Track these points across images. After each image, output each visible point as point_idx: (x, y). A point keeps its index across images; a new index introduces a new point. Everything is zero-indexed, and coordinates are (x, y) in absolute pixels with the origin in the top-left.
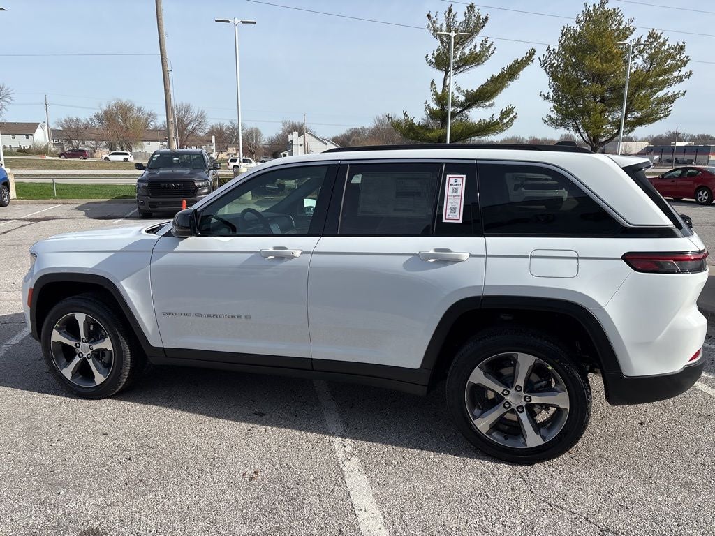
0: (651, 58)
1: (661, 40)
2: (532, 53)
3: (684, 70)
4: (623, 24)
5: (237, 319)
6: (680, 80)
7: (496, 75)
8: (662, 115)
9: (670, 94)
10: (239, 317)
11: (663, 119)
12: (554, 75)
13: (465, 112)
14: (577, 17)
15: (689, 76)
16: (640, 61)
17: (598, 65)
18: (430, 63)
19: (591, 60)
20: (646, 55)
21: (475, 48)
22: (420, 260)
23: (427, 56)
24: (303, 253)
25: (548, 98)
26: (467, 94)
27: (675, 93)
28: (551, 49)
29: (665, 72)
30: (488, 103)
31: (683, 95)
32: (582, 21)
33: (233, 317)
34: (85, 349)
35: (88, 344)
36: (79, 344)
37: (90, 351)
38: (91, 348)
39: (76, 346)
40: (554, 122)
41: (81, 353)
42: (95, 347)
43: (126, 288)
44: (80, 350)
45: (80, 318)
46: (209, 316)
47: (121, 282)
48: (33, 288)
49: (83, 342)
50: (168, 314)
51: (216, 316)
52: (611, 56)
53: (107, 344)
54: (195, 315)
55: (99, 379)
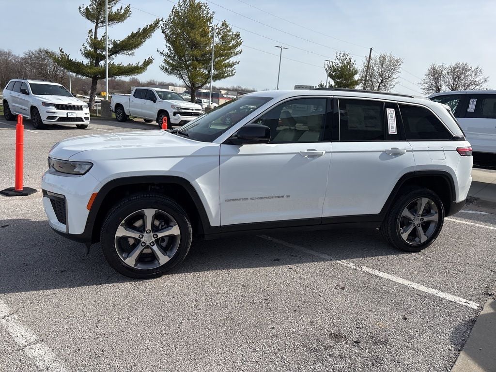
0: (223, 38)
1: (228, 28)
2: (158, 22)
3: (239, 49)
4: (209, 15)
5: (281, 198)
6: (237, 54)
7: (135, 32)
8: (230, 74)
9: (231, 62)
10: (283, 197)
12: (168, 39)
13: (113, 56)
14: (179, 2)
15: (241, 52)
16: (217, 40)
17: (198, 38)
18: (83, 14)
19: (195, 34)
20: (220, 36)
21: (120, 10)
22: (385, 154)
23: (80, 8)
24: (327, 152)
25: (162, 53)
26: (115, 43)
27: (234, 62)
28: (164, 20)
29: (230, 48)
30: (130, 52)
31: (238, 64)
32: (182, 6)
33: (278, 197)
34: (148, 238)
35: (152, 234)
36: (143, 236)
37: (154, 240)
38: (155, 236)
39: (139, 237)
40: (166, 70)
41: (143, 242)
42: (160, 235)
43: (200, 184)
44: (143, 240)
45: (149, 213)
46: (261, 198)
47: (196, 180)
48: (98, 192)
49: (147, 233)
50: (230, 200)
51: (266, 198)
52: (204, 34)
53: (175, 231)
54: (251, 199)
55: (163, 259)
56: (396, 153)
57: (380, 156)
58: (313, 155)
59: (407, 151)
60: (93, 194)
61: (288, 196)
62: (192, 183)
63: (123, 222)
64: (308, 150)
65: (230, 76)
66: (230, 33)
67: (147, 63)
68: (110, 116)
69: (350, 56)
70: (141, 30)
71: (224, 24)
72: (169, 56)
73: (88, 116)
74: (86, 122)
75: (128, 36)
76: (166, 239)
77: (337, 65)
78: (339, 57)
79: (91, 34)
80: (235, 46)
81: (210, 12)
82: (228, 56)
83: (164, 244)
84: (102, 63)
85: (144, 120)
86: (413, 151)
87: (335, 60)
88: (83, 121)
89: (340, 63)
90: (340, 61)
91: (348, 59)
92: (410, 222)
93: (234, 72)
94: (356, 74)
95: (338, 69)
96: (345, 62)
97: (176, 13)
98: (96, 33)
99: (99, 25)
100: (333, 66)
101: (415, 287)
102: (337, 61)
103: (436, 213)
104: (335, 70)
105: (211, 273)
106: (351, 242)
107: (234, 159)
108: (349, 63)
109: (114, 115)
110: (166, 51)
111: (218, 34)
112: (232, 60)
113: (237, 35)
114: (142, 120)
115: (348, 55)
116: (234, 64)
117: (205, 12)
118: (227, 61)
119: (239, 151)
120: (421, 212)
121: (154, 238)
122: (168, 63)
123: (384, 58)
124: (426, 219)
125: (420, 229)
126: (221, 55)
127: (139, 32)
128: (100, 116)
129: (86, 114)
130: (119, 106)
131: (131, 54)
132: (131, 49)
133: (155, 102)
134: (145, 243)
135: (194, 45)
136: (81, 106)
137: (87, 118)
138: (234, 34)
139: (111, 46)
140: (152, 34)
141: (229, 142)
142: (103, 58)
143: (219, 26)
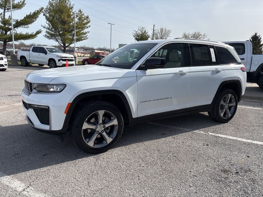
0: (80, 19)
1: (82, 13)
2: (42, 9)
3: (89, 24)
4: (71, 6)
6: (87, 28)
7: (28, 15)
9: (85, 32)
10: (168, 98)
11: (86, 40)
12: (48, 19)
15: (90, 27)
16: (76, 20)
19: (64, 16)
20: (78, 18)
21: (20, 2)
22: (213, 72)
24: (188, 72)
25: (44, 27)
26: (17, 21)
27: (86, 32)
29: (84, 24)
30: (26, 26)
31: (89, 33)
33: (166, 98)
34: (100, 128)
35: (102, 125)
36: (97, 127)
37: (103, 129)
38: (104, 127)
39: (95, 128)
40: (48, 37)
41: (97, 131)
42: (107, 126)
43: (128, 94)
44: (97, 130)
45: (101, 113)
46: (158, 100)
47: (126, 91)
48: (71, 102)
49: (99, 125)
50: (143, 102)
51: (160, 99)
52: (69, 16)
53: (115, 122)
54: (153, 100)
55: (109, 140)
56: (217, 72)
57: (211, 73)
58: (182, 74)
59: (222, 70)
60: (69, 104)
61: (171, 98)
62: (124, 93)
63: (87, 120)
64: (179, 71)
65: (85, 39)
66: (83, 16)
67: (38, 33)
68: (17, 63)
69: (145, 28)
70: (32, 14)
71: (80, 11)
72: (49, 29)
73: (7, 63)
74: (6, 67)
75: (25, 17)
76: (109, 128)
77: (139, 33)
78: (140, 29)
79: (2, 16)
80: (87, 23)
81: (72, 4)
82: (83, 28)
83: (108, 131)
84: (8, 33)
85: (39, 64)
86: (225, 70)
87: (138, 31)
88: (4, 66)
89: (141, 32)
90: (141, 31)
91: (144, 30)
92: (223, 107)
93: (87, 37)
94: (149, 37)
95: (139, 35)
96: (143, 32)
97: (51, 4)
98: (4, 15)
99: (6, 11)
100: (137, 34)
101: (241, 140)
102: (139, 31)
103: (234, 101)
104: (138, 36)
105: (134, 145)
106: (193, 120)
107: (144, 78)
108: (145, 32)
109: (20, 63)
110: (47, 25)
111: (77, 16)
112: (86, 30)
113: (87, 17)
114: (37, 65)
115: (144, 28)
116: (86, 33)
117: (68, 4)
118: (83, 31)
119: (146, 73)
120: (228, 102)
121: (103, 127)
122: (48, 33)
123: (162, 29)
124: (230, 105)
125: (228, 110)
126: (79, 28)
127: (30, 14)
128: (11, 63)
129: (5, 62)
130: (23, 57)
131: (27, 27)
132: (27, 24)
133: (46, 54)
134: (98, 131)
135: (64, 23)
136: (2, 58)
137: (6, 65)
138: (86, 16)
139: (14, 23)
140: (39, 16)
141: (140, 68)
142: (10, 29)
143: (77, 12)
